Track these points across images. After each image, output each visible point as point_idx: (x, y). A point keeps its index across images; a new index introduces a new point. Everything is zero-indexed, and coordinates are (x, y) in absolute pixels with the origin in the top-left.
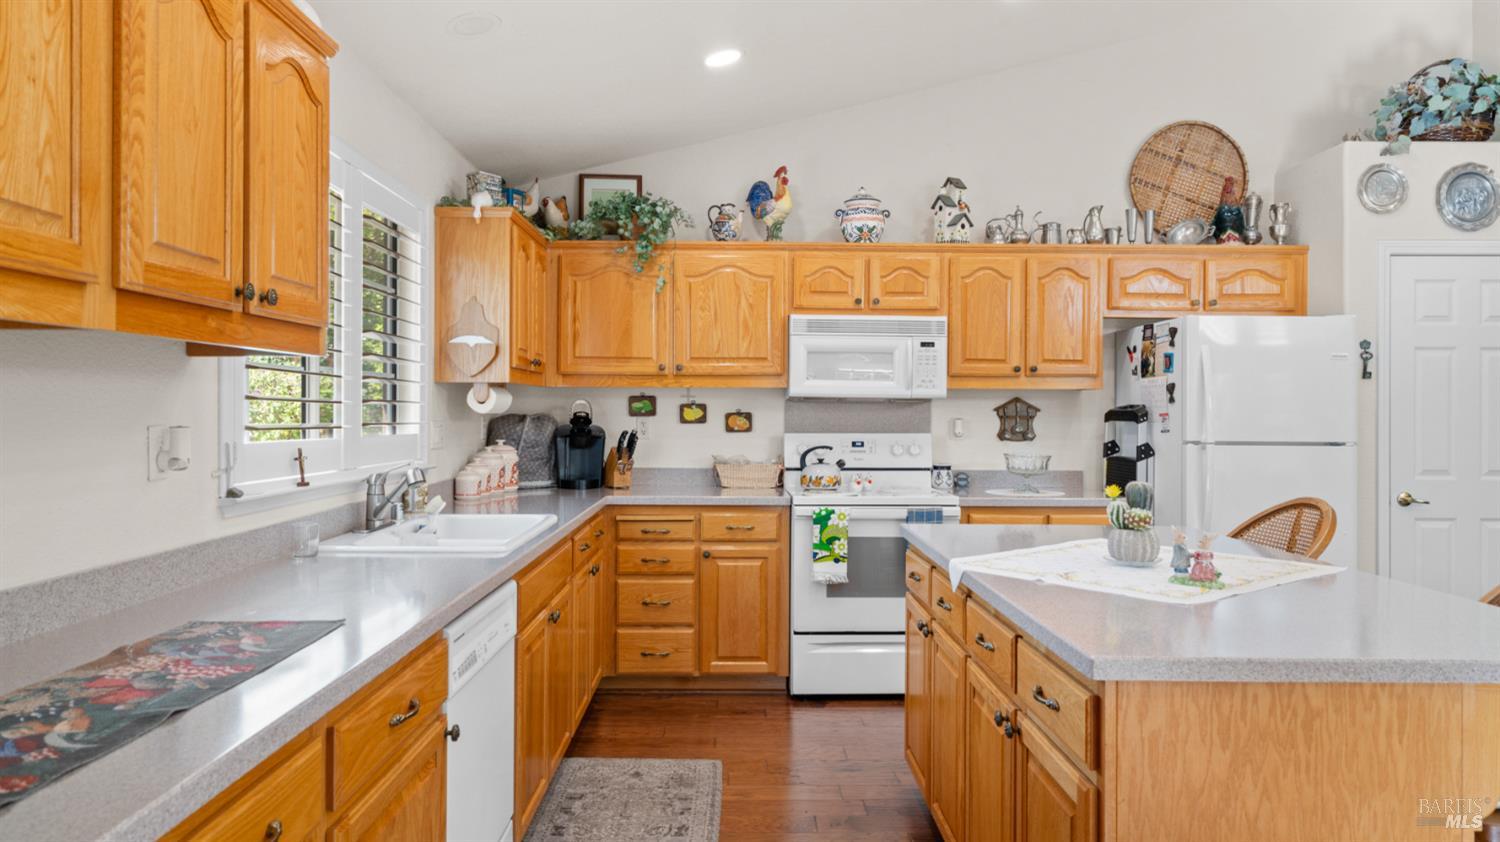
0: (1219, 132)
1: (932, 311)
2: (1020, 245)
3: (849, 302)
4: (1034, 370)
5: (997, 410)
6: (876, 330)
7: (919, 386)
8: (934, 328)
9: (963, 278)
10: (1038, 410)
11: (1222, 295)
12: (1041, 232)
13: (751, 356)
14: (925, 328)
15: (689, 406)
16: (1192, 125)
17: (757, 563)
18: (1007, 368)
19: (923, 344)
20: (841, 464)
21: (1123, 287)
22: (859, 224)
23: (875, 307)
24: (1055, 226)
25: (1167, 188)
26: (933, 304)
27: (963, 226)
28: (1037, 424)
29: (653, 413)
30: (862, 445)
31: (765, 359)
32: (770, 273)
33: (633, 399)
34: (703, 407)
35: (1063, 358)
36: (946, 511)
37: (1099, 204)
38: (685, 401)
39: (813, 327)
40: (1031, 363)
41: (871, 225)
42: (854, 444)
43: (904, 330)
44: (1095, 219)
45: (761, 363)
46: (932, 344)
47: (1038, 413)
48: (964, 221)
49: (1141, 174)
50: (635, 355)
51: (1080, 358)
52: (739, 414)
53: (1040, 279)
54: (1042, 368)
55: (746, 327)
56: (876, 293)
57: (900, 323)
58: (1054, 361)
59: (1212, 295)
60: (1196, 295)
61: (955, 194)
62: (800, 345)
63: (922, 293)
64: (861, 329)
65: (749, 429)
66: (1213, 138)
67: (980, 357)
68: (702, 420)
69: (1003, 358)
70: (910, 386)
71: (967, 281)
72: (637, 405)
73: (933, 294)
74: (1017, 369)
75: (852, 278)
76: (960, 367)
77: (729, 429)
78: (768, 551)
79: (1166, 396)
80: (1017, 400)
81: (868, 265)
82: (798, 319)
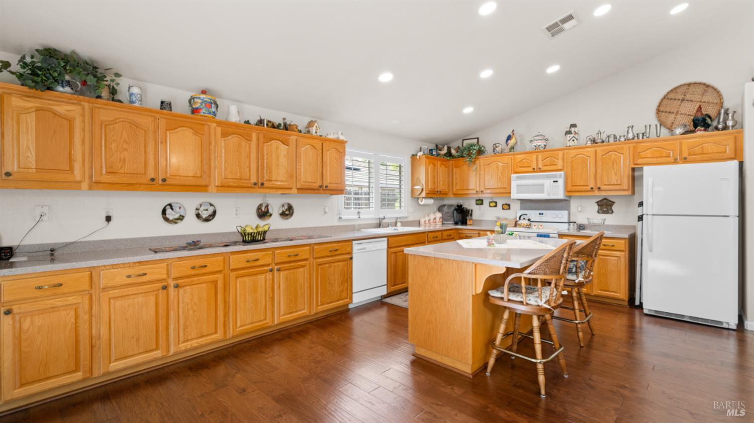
0: (704, 84)
1: (560, 170)
2: (600, 144)
3: (531, 169)
4: (599, 188)
5: (597, 202)
6: (538, 177)
7: (553, 195)
8: (558, 176)
9: (572, 158)
11: (690, 155)
12: (607, 139)
13: (502, 187)
14: (555, 176)
15: (492, 202)
16: (689, 85)
18: (589, 188)
19: (554, 182)
20: (529, 220)
21: (640, 156)
22: (535, 145)
23: (540, 170)
24: (612, 136)
25: (677, 112)
26: (560, 168)
27: (573, 140)
28: (614, 208)
29: (482, 204)
30: (543, 214)
31: (505, 188)
32: (507, 162)
33: (477, 200)
34: (496, 203)
35: (612, 183)
36: (551, 235)
37: (631, 125)
39: (518, 178)
40: (599, 186)
41: (539, 144)
42: (540, 214)
43: (548, 177)
44: (630, 131)
45: (505, 189)
46: (557, 181)
47: (615, 204)
48: (574, 139)
49: (661, 109)
50: (471, 188)
51: (619, 183)
52: (506, 204)
53: (602, 156)
54: (603, 187)
55: (500, 179)
56: (540, 166)
57: (547, 175)
58: (608, 185)
59: (685, 155)
60: (676, 155)
61: (573, 129)
62: (514, 184)
63: (556, 165)
64: (533, 178)
65: (509, 209)
66: (702, 87)
67: (578, 184)
68: (496, 206)
69: (587, 185)
70: (549, 195)
71: (573, 159)
72: (478, 202)
73: (560, 164)
74: (592, 188)
75: (532, 161)
76: (570, 188)
77: (503, 209)
80: (605, 199)
81: (537, 156)
82: (514, 176)
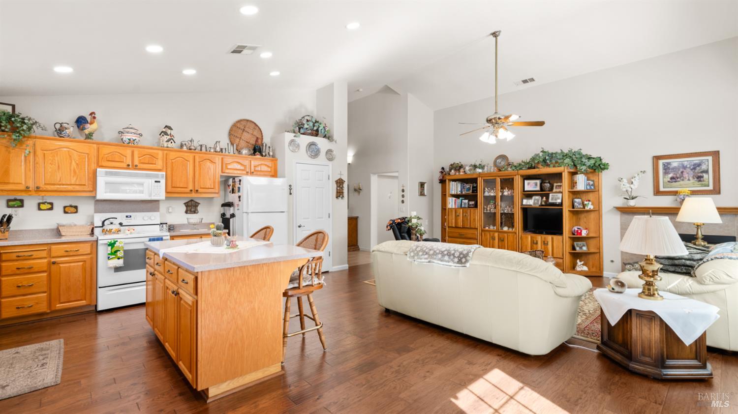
0: (255, 124)
1: (159, 170)
2: (193, 150)
3: (125, 166)
4: (197, 191)
5: (185, 204)
6: (136, 176)
7: (154, 196)
8: (160, 176)
9: (172, 160)
10: (199, 204)
11: (255, 171)
12: (200, 147)
13: (77, 183)
14: (157, 176)
15: (43, 203)
16: (248, 121)
17: (81, 263)
18: (188, 190)
19: (156, 182)
20: (121, 224)
21: (226, 166)
22: (129, 138)
23: (136, 167)
24: (204, 146)
25: (241, 138)
26: (159, 167)
27: (172, 143)
28: (199, 208)
29: (22, 206)
30: (131, 216)
31: (85, 185)
32: (88, 152)
33: (8, 201)
34: (52, 204)
35: (207, 187)
36: (164, 238)
37: (218, 140)
38: (41, 201)
39: (107, 174)
40: (196, 189)
41: (134, 138)
42: (127, 217)
43: (148, 176)
44: (218, 145)
45: (83, 187)
46: (159, 182)
48: (172, 141)
49: (232, 133)
50: (11, 181)
51: (212, 187)
52: (71, 206)
53: (199, 162)
54: (200, 190)
55: (75, 172)
56: (136, 162)
57: (146, 174)
58: (204, 188)
59: (252, 170)
60: (248, 170)
61: (169, 131)
62: (101, 181)
63: (155, 164)
64: (131, 175)
65: (76, 212)
66: (253, 125)
67: (178, 186)
68: (51, 209)
69: (186, 186)
70: (150, 195)
71: (173, 161)
72: (11, 203)
73: (160, 164)
74: (191, 191)
75: (126, 157)
76: (170, 189)
77: (66, 212)
78: (86, 259)
79: (238, 199)
80: (192, 200)
81: (133, 153)
82: (100, 171)
